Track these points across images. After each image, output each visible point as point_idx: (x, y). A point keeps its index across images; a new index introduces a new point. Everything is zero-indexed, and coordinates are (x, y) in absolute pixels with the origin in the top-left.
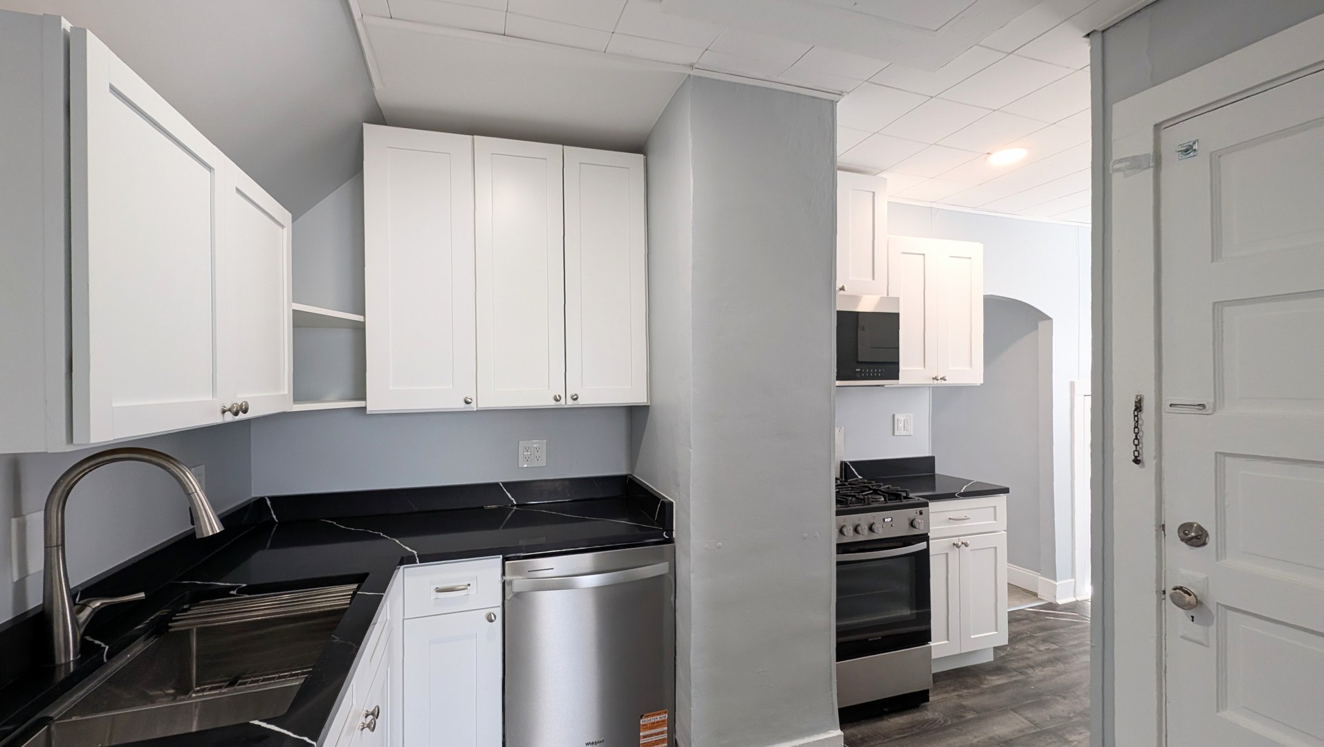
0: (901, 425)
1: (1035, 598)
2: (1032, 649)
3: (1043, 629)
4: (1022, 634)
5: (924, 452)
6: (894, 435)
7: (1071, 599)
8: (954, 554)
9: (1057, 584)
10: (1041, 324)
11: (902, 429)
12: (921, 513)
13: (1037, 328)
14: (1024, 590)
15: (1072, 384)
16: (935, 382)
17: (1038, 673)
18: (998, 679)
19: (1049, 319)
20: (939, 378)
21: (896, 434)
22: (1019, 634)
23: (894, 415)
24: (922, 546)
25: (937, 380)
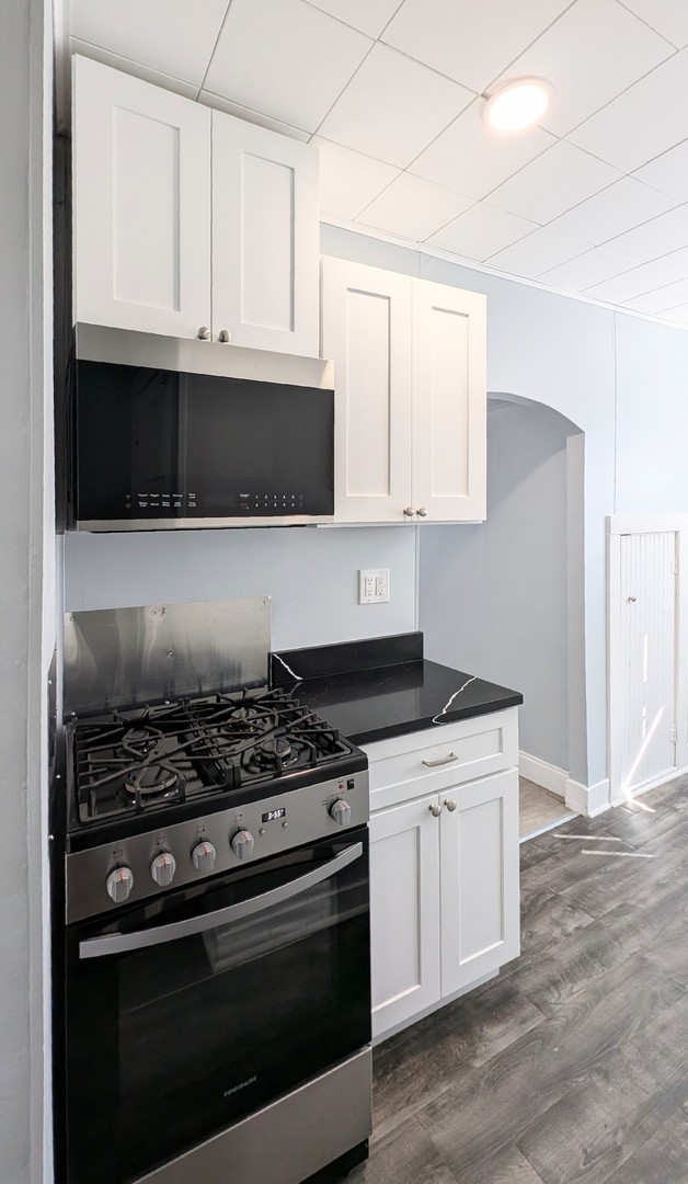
0: (371, 588)
1: (561, 807)
2: (557, 932)
3: (571, 877)
4: (542, 894)
5: (409, 627)
6: (359, 603)
7: (605, 807)
8: (430, 827)
9: (589, 789)
10: (570, 440)
11: (374, 592)
12: (350, 786)
13: (565, 446)
14: (549, 793)
15: (607, 520)
16: (408, 518)
17: (567, 1000)
18: (503, 1034)
19: (581, 432)
20: (413, 511)
21: (362, 602)
22: (540, 893)
23: (359, 572)
24: (351, 853)
25: (410, 515)
